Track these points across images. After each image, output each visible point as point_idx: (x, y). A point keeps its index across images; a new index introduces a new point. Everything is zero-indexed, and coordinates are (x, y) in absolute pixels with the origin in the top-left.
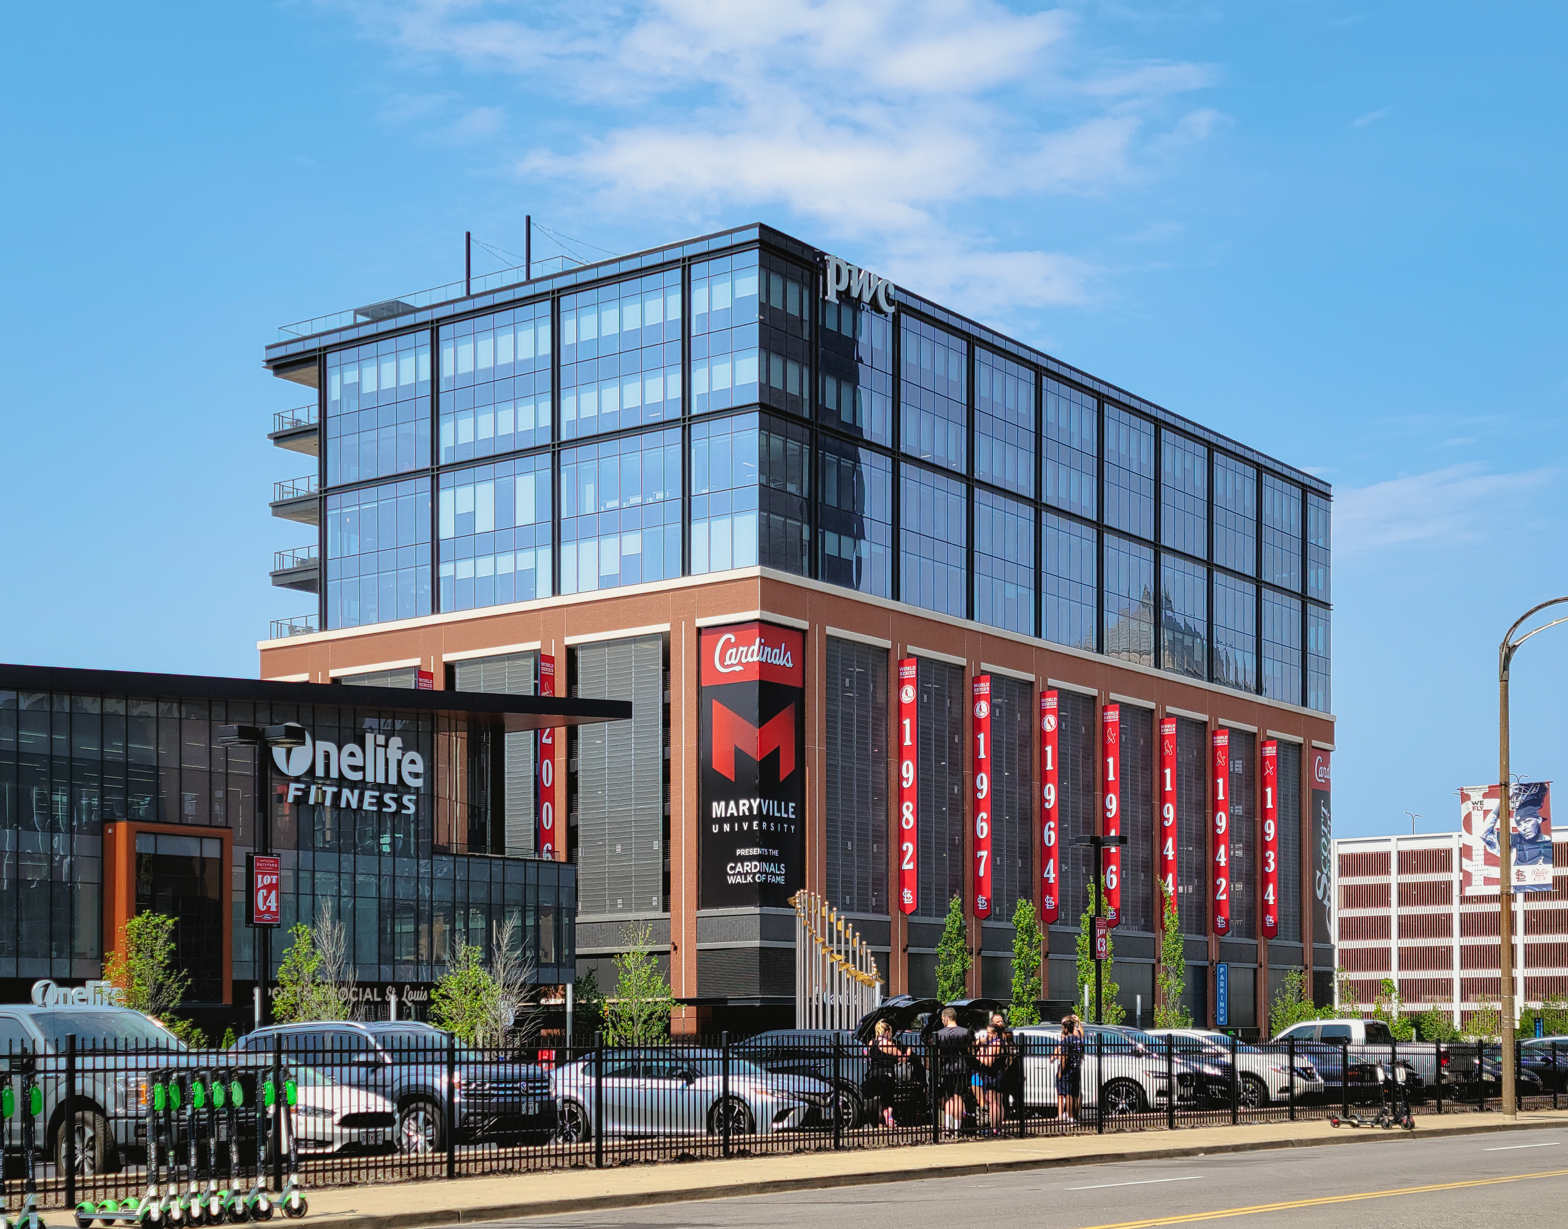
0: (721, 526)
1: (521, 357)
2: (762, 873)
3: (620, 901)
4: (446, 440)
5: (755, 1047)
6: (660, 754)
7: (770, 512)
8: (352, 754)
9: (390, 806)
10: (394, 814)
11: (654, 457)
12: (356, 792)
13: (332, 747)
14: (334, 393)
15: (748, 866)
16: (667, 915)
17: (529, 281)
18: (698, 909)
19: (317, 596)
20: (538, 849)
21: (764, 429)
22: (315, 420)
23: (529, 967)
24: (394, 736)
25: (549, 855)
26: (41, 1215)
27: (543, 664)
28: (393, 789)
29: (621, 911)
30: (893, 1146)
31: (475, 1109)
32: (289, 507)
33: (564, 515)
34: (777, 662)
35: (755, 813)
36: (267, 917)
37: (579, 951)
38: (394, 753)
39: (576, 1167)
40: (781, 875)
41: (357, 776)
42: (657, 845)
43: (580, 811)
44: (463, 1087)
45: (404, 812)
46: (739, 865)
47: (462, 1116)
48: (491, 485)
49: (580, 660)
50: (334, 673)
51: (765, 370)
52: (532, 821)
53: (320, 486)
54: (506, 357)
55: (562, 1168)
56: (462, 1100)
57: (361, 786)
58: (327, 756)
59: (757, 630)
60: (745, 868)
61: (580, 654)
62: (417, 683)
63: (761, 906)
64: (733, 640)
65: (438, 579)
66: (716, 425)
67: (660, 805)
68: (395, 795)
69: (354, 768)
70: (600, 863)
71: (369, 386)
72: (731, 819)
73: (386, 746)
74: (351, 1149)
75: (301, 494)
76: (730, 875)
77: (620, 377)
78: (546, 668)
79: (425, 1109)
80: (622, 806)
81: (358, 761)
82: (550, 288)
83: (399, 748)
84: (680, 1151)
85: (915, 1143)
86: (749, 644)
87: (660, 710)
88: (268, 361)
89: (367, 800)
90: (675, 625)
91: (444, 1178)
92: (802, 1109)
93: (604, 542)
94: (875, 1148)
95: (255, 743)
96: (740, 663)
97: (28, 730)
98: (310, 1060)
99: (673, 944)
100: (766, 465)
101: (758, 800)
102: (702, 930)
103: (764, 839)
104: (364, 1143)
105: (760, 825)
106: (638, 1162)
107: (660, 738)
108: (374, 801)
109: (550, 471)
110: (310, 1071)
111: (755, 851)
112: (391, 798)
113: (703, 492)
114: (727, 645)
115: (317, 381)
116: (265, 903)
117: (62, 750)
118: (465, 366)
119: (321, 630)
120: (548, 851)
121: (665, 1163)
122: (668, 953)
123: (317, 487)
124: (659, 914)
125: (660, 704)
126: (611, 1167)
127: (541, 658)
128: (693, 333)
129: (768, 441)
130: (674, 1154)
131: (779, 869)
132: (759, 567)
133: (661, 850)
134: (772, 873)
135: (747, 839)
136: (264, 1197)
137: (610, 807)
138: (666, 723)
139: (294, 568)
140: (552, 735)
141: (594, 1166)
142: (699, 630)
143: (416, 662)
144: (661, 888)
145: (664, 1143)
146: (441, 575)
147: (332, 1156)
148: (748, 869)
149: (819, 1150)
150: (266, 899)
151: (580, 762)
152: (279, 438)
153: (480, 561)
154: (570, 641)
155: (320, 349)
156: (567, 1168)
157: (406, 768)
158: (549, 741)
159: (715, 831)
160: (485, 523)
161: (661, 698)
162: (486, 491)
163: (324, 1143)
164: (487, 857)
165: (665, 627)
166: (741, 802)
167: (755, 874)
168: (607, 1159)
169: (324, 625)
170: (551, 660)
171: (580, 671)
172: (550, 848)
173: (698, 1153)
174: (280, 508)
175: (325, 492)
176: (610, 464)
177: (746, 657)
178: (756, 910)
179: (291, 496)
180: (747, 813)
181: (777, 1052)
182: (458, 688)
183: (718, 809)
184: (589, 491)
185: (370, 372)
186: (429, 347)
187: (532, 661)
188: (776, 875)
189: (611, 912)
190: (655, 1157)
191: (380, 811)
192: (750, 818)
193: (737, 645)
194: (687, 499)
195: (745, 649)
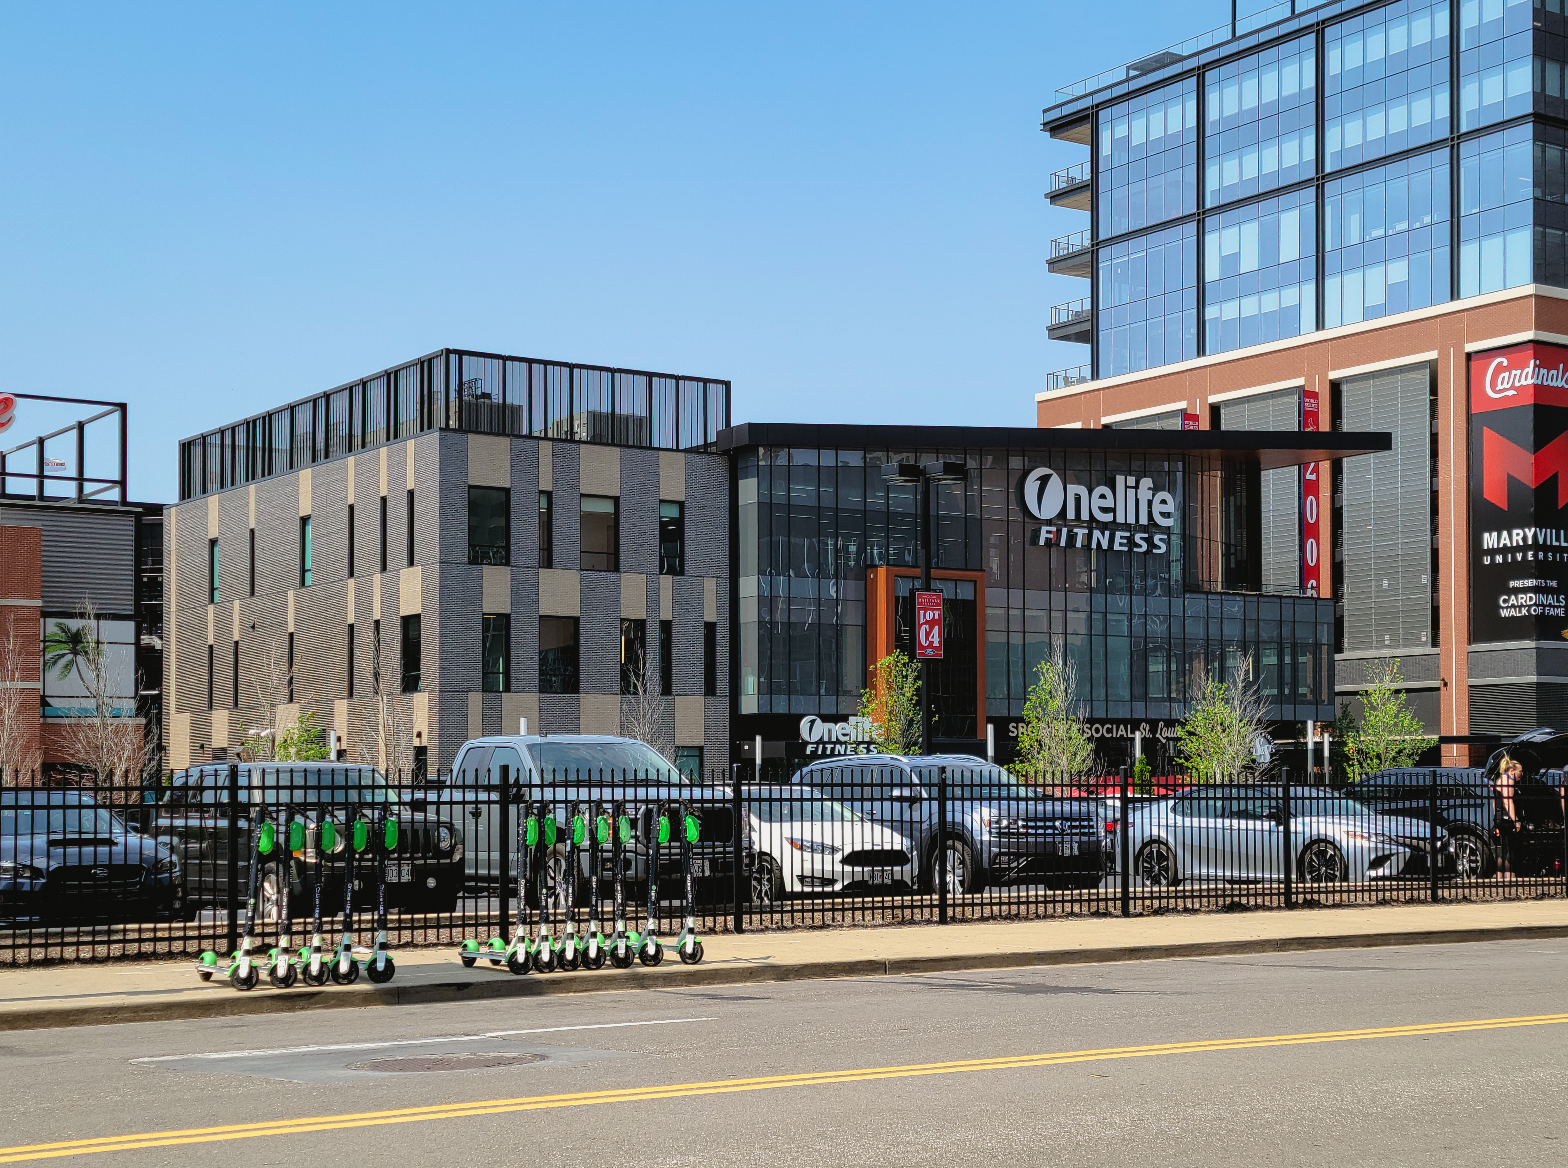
0: (1492, 246)
1: (1285, 93)
2: (1538, 606)
3: (1387, 637)
4: (1212, 184)
5: (1375, 786)
6: (1428, 485)
7: (1545, 226)
8: (1103, 496)
9: (1140, 546)
10: (1145, 553)
11: (1421, 180)
12: (1107, 533)
13: (1083, 491)
14: (1106, 148)
15: (1523, 599)
16: (1436, 650)
17: (1294, 16)
18: (1470, 643)
19: (1089, 346)
20: (1303, 586)
21: (1540, 141)
22: (1087, 177)
23: (1265, 703)
24: (1145, 477)
25: (1314, 592)
26: (391, 953)
27: (1306, 400)
28: (1144, 529)
29: (1388, 647)
30: (1510, 900)
31: (1009, 849)
32: (1064, 263)
33: (1328, 247)
34: (1554, 384)
35: (1530, 542)
36: (929, 652)
37: (1338, 688)
38: (1145, 494)
39: (1097, 914)
40: (1560, 607)
41: (1108, 518)
42: (1426, 579)
43: (1345, 547)
44: (994, 825)
45: (1154, 551)
46: (1513, 597)
47: (992, 855)
48: (1255, 224)
49: (1344, 394)
50: (1105, 420)
51: (1540, 78)
52: (1297, 559)
53: (1092, 240)
54: (1270, 95)
55: (1079, 915)
56: (992, 839)
57: (1112, 527)
58: (1078, 499)
59: (1531, 352)
60: (1520, 601)
61: (1344, 388)
62: (1184, 425)
63: (1537, 640)
64: (1505, 364)
65: (1204, 321)
66: (1486, 141)
67: (1429, 538)
68: (1146, 535)
69: (1104, 510)
70: (1366, 598)
71: (1138, 138)
72: (1504, 551)
73: (1137, 487)
74: (856, 888)
75: (1076, 248)
76: (1503, 608)
77: (1385, 102)
78: (1309, 405)
79: (954, 849)
80: (1387, 540)
81: (1109, 503)
82: (1314, 21)
83: (1149, 489)
84: (1228, 900)
85: (1542, 897)
86: (1523, 366)
87: (1428, 440)
88: (1045, 124)
89: (1118, 540)
90: (1444, 353)
91: (936, 922)
92: (1401, 856)
93: (1369, 272)
94: (1487, 901)
95: (918, 481)
96: (1513, 387)
97: (797, 484)
98: (837, 795)
99: (1443, 680)
100: (1541, 178)
101: (1533, 530)
102: (1473, 665)
103: (1540, 570)
104: (870, 882)
105: (1535, 555)
106: (1175, 911)
107: (1428, 469)
108: (1125, 541)
109: (1314, 204)
110: (837, 806)
111: (1530, 583)
112: (1142, 538)
113: (1474, 211)
114: (1499, 369)
115: (1090, 138)
116: (927, 639)
117: (827, 502)
118: (1231, 109)
119: (1093, 379)
120: (1312, 588)
121: (1209, 912)
122: (1438, 689)
123: (1090, 241)
124: (1428, 650)
125: (1428, 435)
126: (1141, 915)
127: (1305, 394)
128: (1463, 48)
129: (1544, 152)
130: (1220, 903)
131: (1558, 601)
132: (1533, 286)
133: (1429, 584)
134: (1550, 605)
135: (1521, 570)
136: (652, 940)
137: (1376, 542)
138: (1434, 454)
139: (1068, 321)
140: (1316, 470)
141: (1120, 913)
142: (1469, 356)
143: (1182, 405)
144: (1429, 623)
145: (1224, 889)
146: (1207, 318)
147: (833, 895)
148: (1523, 601)
149: (1410, 901)
150: (928, 634)
151: (1345, 497)
152: (1055, 197)
153: (1244, 301)
154: (1334, 375)
155: (1092, 107)
156: (1085, 916)
157: (1157, 508)
158: (1313, 477)
159: (1486, 563)
160: (1249, 263)
161: (1428, 428)
162: (1251, 230)
163: (824, 881)
164: (1241, 594)
165: (1432, 355)
166: (1515, 532)
167: (1530, 606)
168: (1135, 906)
169: (1095, 374)
170: (1314, 395)
171: (1344, 404)
172: (1315, 585)
173: (1252, 902)
174: (1056, 264)
175: (1097, 244)
176: (1375, 193)
177: (1519, 381)
178: (1533, 644)
179: (1066, 252)
180: (1521, 543)
181: (1397, 791)
182: (1223, 428)
183: (1489, 540)
184: (1354, 222)
185: (1138, 124)
186: (1195, 94)
187: (1296, 397)
188: (1554, 607)
189: (1377, 648)
190: (1197, 906)
191: (1130, 550)
192: (1524, 548)
193: (1509, 369)
194: (1455, 220)
195: (1518, 372)
